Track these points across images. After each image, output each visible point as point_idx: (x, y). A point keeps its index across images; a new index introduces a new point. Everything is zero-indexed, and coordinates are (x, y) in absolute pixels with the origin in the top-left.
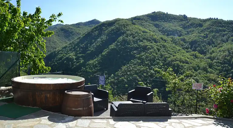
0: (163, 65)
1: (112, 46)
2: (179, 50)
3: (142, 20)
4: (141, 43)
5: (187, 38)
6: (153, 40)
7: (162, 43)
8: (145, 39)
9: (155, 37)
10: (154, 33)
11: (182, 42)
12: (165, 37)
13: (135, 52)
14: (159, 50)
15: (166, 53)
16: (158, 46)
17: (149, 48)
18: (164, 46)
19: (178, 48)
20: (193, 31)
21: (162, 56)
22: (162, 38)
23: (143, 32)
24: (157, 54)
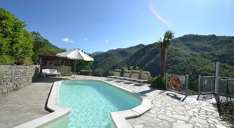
0: (192, 74)
1: (152, 61)
2: (208, 63)
3: (175, 42)
4: (174, 58)
5: (216, 53)
6: (184, 55)
7: (192, 57)
8: (177, 55)
9: (186, 53)
10: (185, 51)
11: (211, 56)
12: (195, 53)
13: (169, 64)
14: (189, 63)
15: (195, 65)
16: (188, 60)
17: (180, 61)
18: (194, 60)
19: (207, 61)
20: (223, 47)
21: (191, 67)
22: (191, 54)
23: (176, 50)
24: (187, 65)
